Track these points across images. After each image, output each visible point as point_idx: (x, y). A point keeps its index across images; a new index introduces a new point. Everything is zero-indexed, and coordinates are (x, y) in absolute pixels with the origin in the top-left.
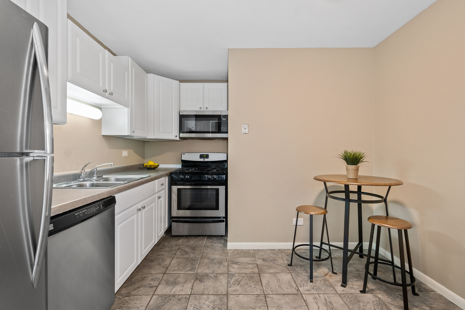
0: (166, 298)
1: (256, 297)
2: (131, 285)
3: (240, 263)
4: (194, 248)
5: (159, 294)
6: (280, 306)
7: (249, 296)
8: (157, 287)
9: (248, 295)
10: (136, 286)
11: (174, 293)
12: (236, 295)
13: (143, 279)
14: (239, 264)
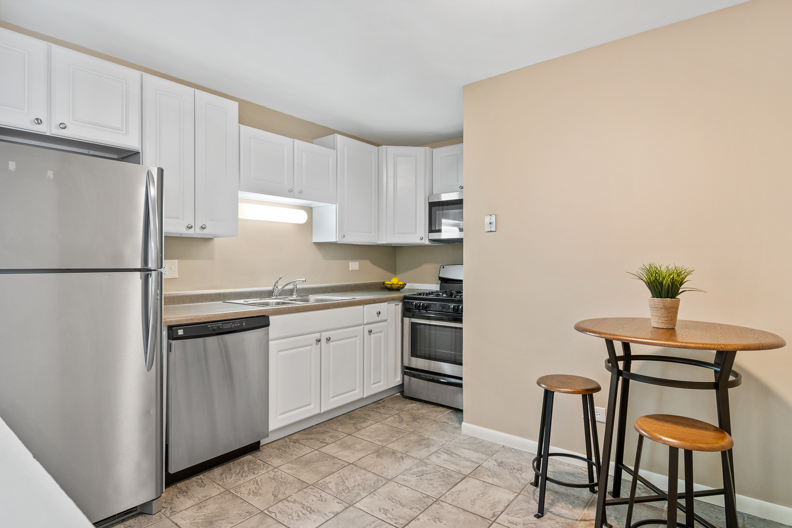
0: (325, 457)
1: (421, 497)
2: (307, 434)
3: (457, 455)
4: (415, 419)
5: (323, 451)
6: (440, 519)
7: (416, 492)
8: (328, 444)
9: (414, 491)
10: (310, 437)
11: (337, 456)
12: (400, 485)
13: (323, 433)
14: (454, 455)
